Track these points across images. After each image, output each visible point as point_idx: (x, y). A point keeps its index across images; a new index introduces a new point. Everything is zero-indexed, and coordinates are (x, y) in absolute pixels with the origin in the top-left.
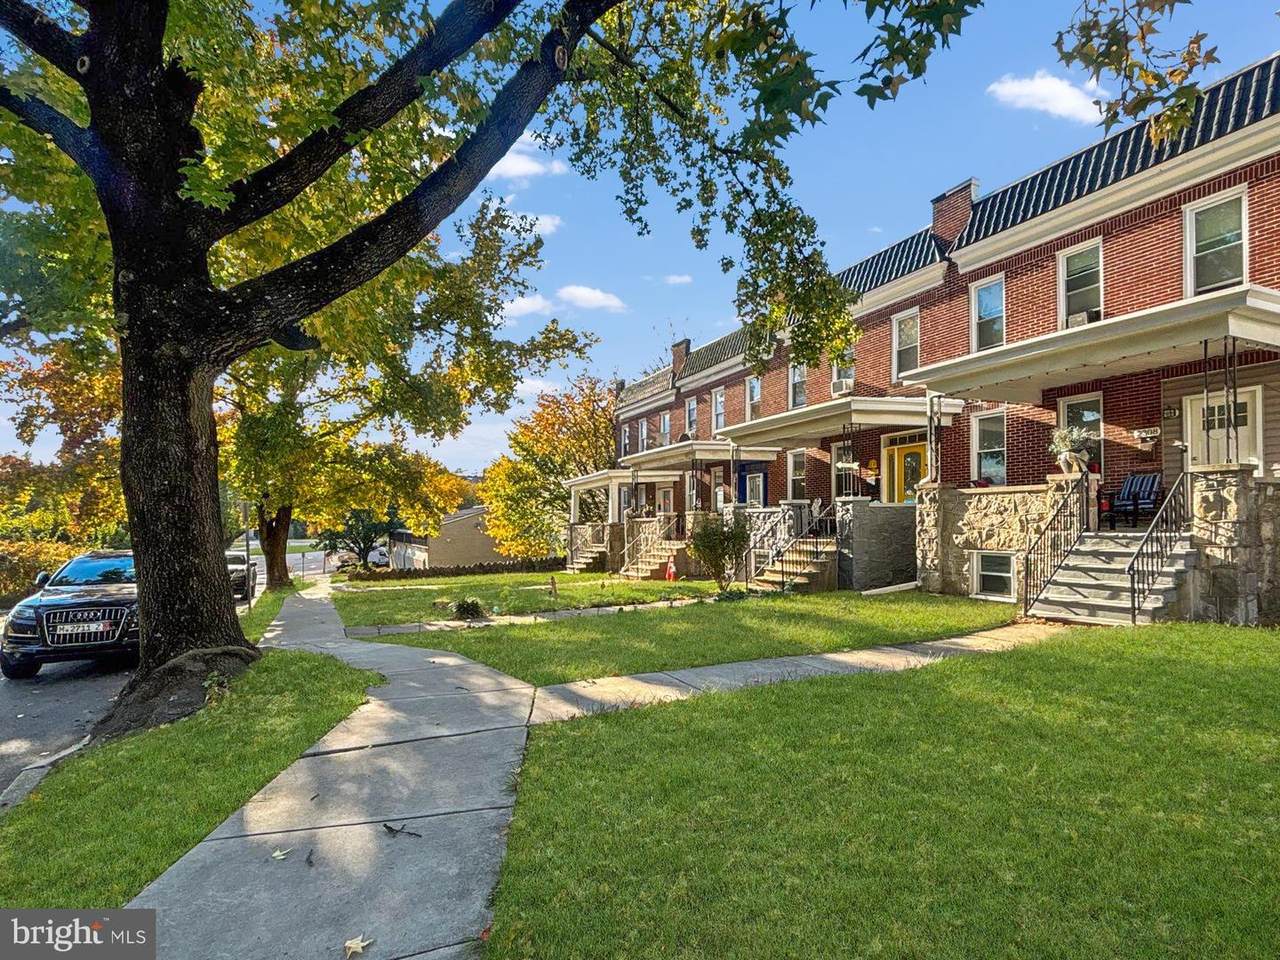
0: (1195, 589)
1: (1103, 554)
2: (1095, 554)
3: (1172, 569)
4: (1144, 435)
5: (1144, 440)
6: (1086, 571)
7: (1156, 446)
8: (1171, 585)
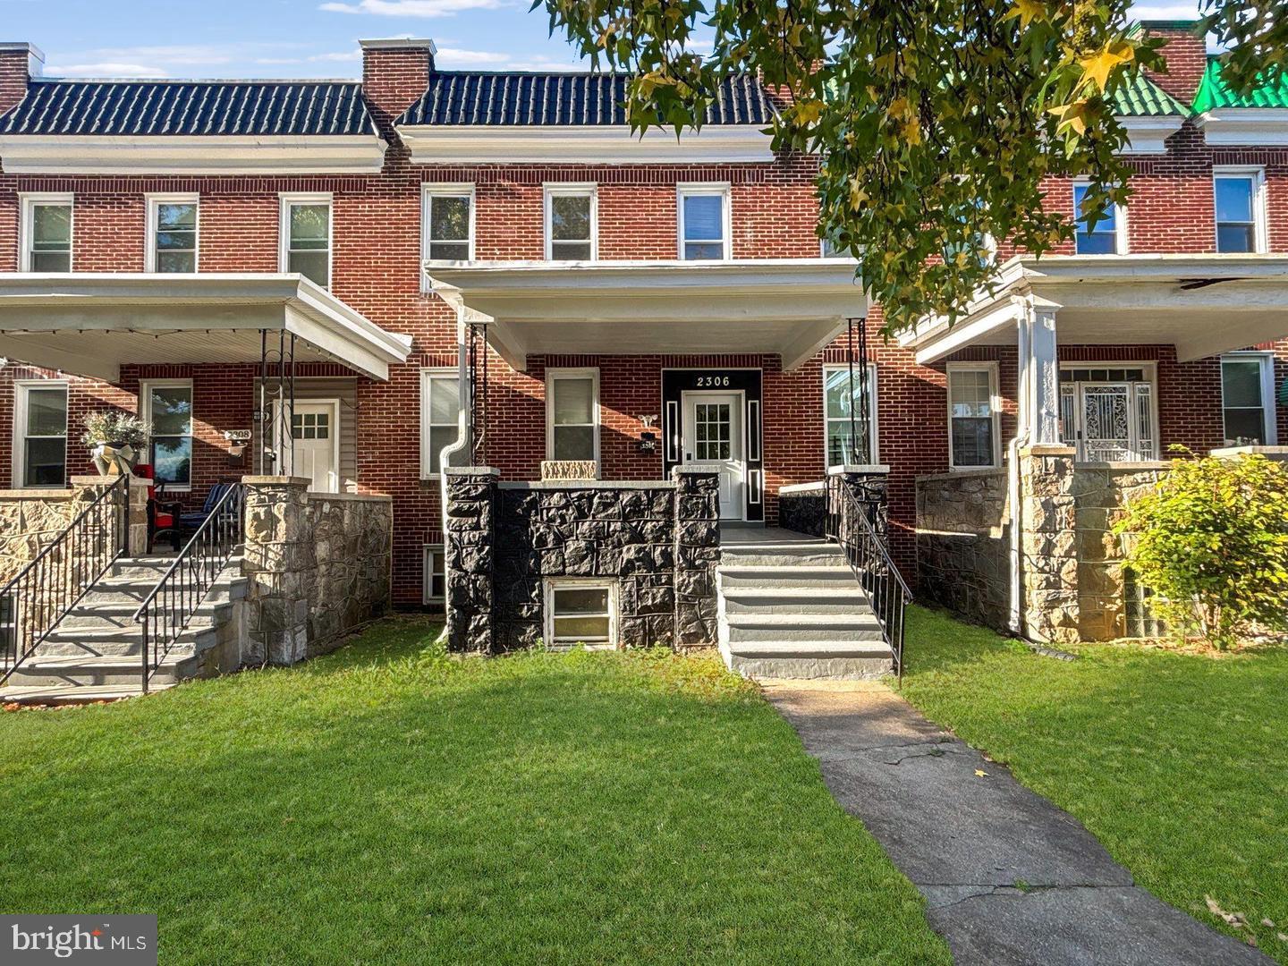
0: (244, 625)
1: (137, 588)
2: (126, 589)
3: (211, 606)
4: (235, 437)
5: (234, 443)
6: (106, 615)
7: (246, 450)
8: (210, 627)
